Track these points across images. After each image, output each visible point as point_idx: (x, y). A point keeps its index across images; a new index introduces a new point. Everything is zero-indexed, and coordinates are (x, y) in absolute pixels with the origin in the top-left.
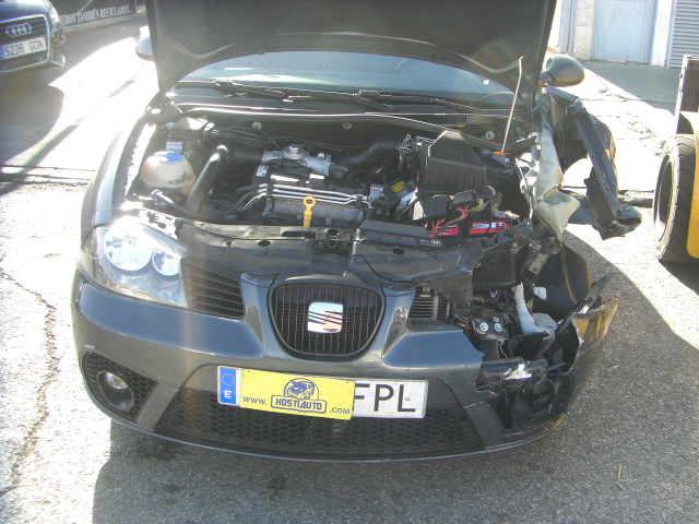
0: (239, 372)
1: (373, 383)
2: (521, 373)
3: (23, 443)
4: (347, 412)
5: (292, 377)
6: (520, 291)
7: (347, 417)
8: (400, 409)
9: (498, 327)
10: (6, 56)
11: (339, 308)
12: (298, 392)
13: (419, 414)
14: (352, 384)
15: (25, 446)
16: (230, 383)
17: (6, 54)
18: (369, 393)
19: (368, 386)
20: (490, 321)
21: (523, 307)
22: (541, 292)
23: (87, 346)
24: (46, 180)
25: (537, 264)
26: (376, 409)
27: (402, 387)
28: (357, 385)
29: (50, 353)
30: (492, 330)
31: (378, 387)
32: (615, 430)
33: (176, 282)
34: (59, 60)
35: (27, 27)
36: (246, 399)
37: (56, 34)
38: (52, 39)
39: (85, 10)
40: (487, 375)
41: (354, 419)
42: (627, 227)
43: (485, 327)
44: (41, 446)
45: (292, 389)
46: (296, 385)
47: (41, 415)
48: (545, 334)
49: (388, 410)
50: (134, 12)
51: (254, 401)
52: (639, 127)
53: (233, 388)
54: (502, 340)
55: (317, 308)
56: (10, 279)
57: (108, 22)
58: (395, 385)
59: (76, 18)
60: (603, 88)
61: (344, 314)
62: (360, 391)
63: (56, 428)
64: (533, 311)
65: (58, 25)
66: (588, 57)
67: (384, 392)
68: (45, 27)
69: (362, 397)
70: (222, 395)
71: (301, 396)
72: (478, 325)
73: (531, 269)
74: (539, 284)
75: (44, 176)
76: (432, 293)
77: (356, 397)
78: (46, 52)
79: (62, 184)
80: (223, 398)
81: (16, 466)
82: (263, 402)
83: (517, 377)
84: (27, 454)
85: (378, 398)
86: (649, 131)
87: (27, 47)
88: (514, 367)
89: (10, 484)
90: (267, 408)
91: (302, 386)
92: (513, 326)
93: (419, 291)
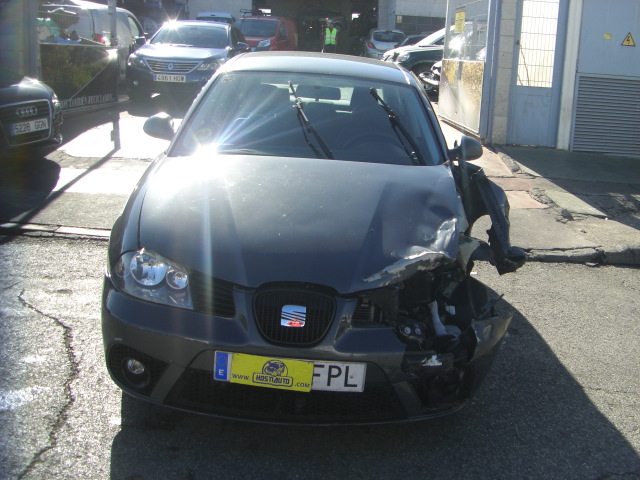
0: (230, 355)
1: (327, 364)
2: (434, 361)
3: (57, 418)
4: (307, 386)
5: (267, 359)
6: (435, 306)
7: (307, 390)
8: (346, 385)
9: (418, 331)
10: (15, 132)
11: (304, 310)
12: (273, 370)
13: (359, 389)
14: (311, 365)
15: (58, 420)
16: (223, 364)
17: (15, 131)
18: (324, 372)
19: (323, 366)
20: (412, 328)
21: (437, 319)
22: (452, 310)
23: (116, 339)
24: (50, 234)
25: (449, 290)
26: (329, 384)
27: (347, 368)
28: (315, 366)
29: (70, 359)
30: (413, 333)
31: (331, 367)
32: (509, 415)
33: (184, 294)
34: (58, 138)
35: (33, 109)
36: (235, 376)
37: (56, 116)
38: (53, 120)
39: (76, 97)
40: (409, 362)
41: (312, 391)
42: (516, 264)
43: (408, 330)
44: (71, 421)
45: (268, 368)
46: (271, 365)
47: (68, 400)
48: (454, 337)
49: (338, 385)
50: (116, 100)
51: (240, 377)
52: (544, 198)
53: (225, 368)
54: (421, 341)
55: (287, 309)
56: (30, 307)
57: (95, 107)
58: (343, 366)
59: (68, 103)
60: (516, 168)
61: (307, 313)
62: (318, 370)
63: (81, 409)
64: (445, 323)
65: (58, 108)
66: (505, 143)
67: (335, 372)
68: (48, 110)
69: (319, 375)
70: (217, 373)
71: (275, 373)
72: (403, 329)
73: (444, 293)
74: (450, 304)
75: (50, 232)
76: (370, 303)
77: (315, 375)
78: (47, 131)
79: (65, 238)
80: (218, 376)
81: (52, 433)
82: (246, 378)
83: (431, 364)
84: (60, 426)
85: (330, 376)
86: (552, 202)
87: (33, 126)
88: (429, 357)
89: (50, 445)
90: (249, 382)
91: (276, 366)
92: (429, 330)
93: (360, 302)
